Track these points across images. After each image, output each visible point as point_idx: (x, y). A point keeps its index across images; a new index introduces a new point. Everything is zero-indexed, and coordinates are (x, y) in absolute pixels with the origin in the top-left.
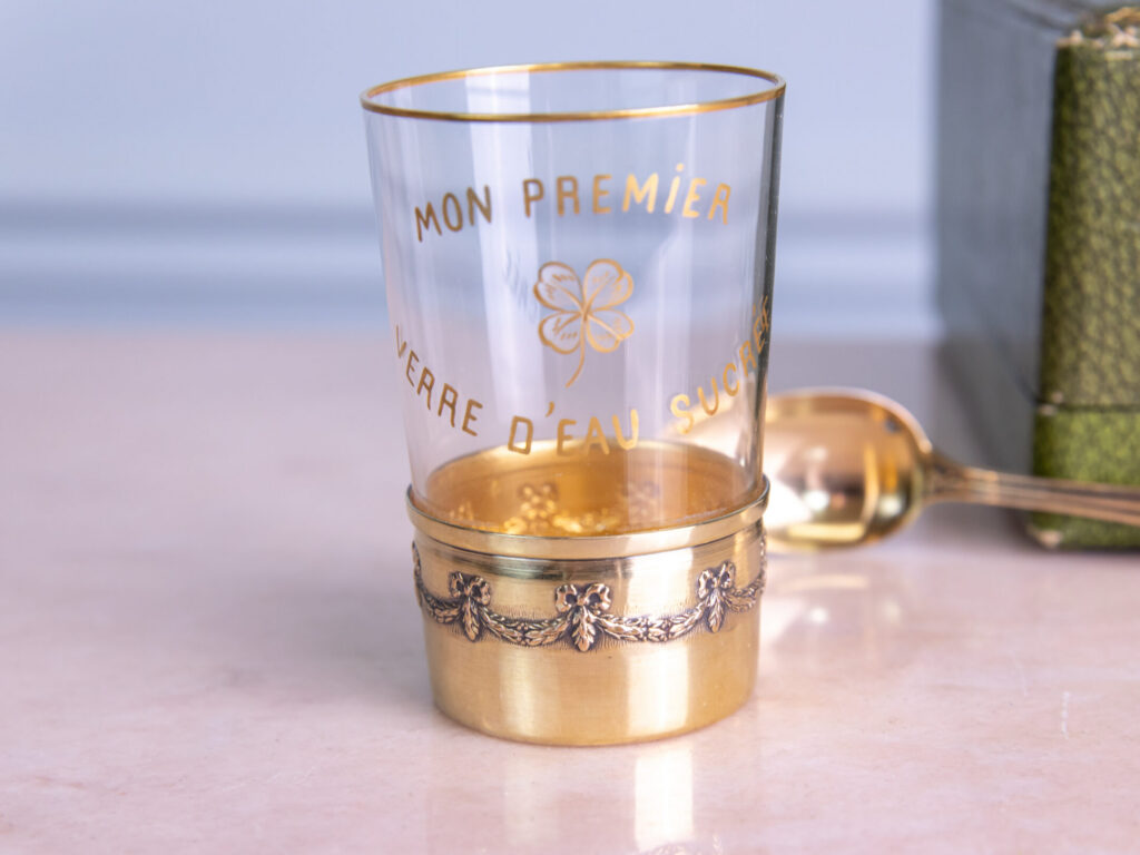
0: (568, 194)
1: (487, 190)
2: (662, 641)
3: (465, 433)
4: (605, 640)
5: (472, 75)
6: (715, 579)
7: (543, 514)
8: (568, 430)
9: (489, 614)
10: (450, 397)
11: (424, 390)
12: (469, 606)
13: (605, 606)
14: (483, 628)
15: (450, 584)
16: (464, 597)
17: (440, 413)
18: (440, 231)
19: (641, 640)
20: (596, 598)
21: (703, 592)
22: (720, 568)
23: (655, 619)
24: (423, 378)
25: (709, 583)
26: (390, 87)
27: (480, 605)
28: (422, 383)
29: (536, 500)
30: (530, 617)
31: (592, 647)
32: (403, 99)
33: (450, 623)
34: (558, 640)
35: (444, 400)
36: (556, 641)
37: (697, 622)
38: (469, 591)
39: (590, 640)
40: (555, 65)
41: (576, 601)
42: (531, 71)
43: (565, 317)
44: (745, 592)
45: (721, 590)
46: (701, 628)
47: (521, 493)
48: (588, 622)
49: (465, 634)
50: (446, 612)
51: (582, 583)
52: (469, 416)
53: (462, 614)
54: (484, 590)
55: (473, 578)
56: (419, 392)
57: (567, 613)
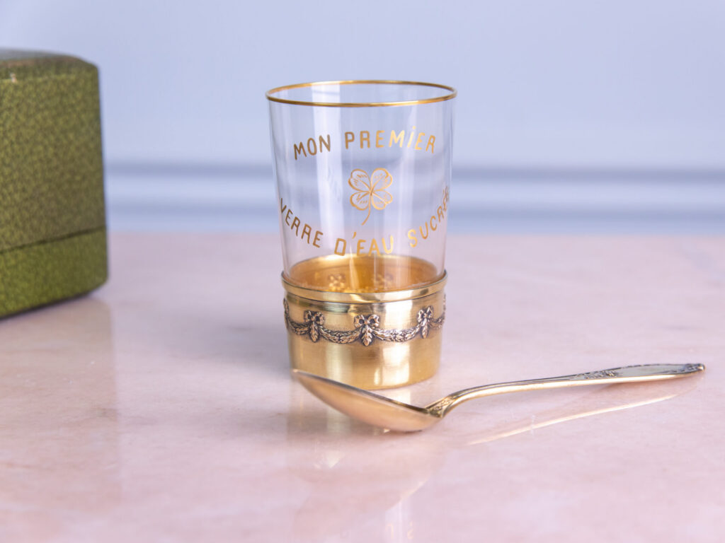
0: (365, 139)
1: (328, 137)
2: (402, 341)
3: (314, 246)
4: (376, 340)
5: (315, 85)
6: (425, 314)
7: (339, 289)
8: (362, 244)
9: (323, 329)
10: (307, 230)
11: (295, 227)
12: (314, 325)
13: (377, 325)
14: (320, 336)
15: (305, 316)
16: (311, 322)
17: (302, 237)
18: (306, 155)
19: (392, 341)
20: (373, 321)
21: (420, 319)
22: (427, 309)
23: (399, 331)
24: (295, 221)
25: (423, 315)
26: (278, 89)
27: (319, 325)
28: (294, 224)
29: (336, 282)
30: (343, 330)
31: (370, 343)
32: (283, 95)
33: (304, 334)
34: (355, 340)
35: (304, 231)
36: (354, 341)
37: (417, 333)
38: (314, 318)
39: (369, 340)
40: (351, 81)
41: (364, 322)
42: (341, 84)
43: (362, 194)
44: (438, 320)
45: (428, 319)
46: (418, 336)
47: (329, 278)
48: (369, 332)
49: (311, 339)
50: (302, 329)
51: (367, 314)
52: (316, 238)
53: (310, 330)
54: (321, 318)
55: (315, 313)
56: (292, 228)
57: (359, 328)
